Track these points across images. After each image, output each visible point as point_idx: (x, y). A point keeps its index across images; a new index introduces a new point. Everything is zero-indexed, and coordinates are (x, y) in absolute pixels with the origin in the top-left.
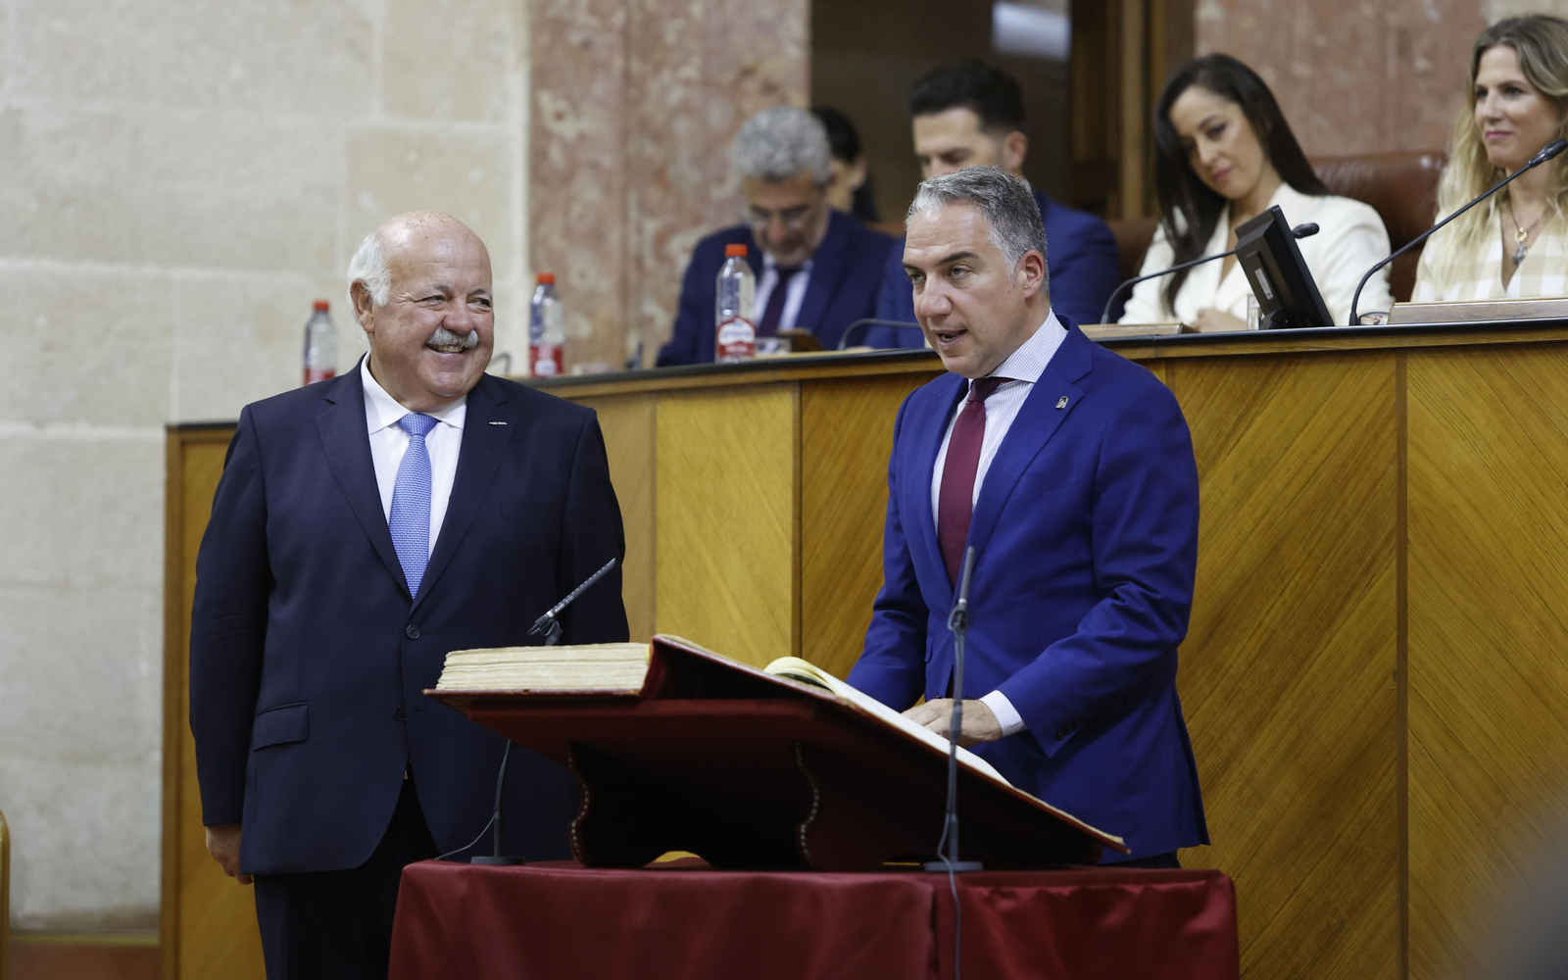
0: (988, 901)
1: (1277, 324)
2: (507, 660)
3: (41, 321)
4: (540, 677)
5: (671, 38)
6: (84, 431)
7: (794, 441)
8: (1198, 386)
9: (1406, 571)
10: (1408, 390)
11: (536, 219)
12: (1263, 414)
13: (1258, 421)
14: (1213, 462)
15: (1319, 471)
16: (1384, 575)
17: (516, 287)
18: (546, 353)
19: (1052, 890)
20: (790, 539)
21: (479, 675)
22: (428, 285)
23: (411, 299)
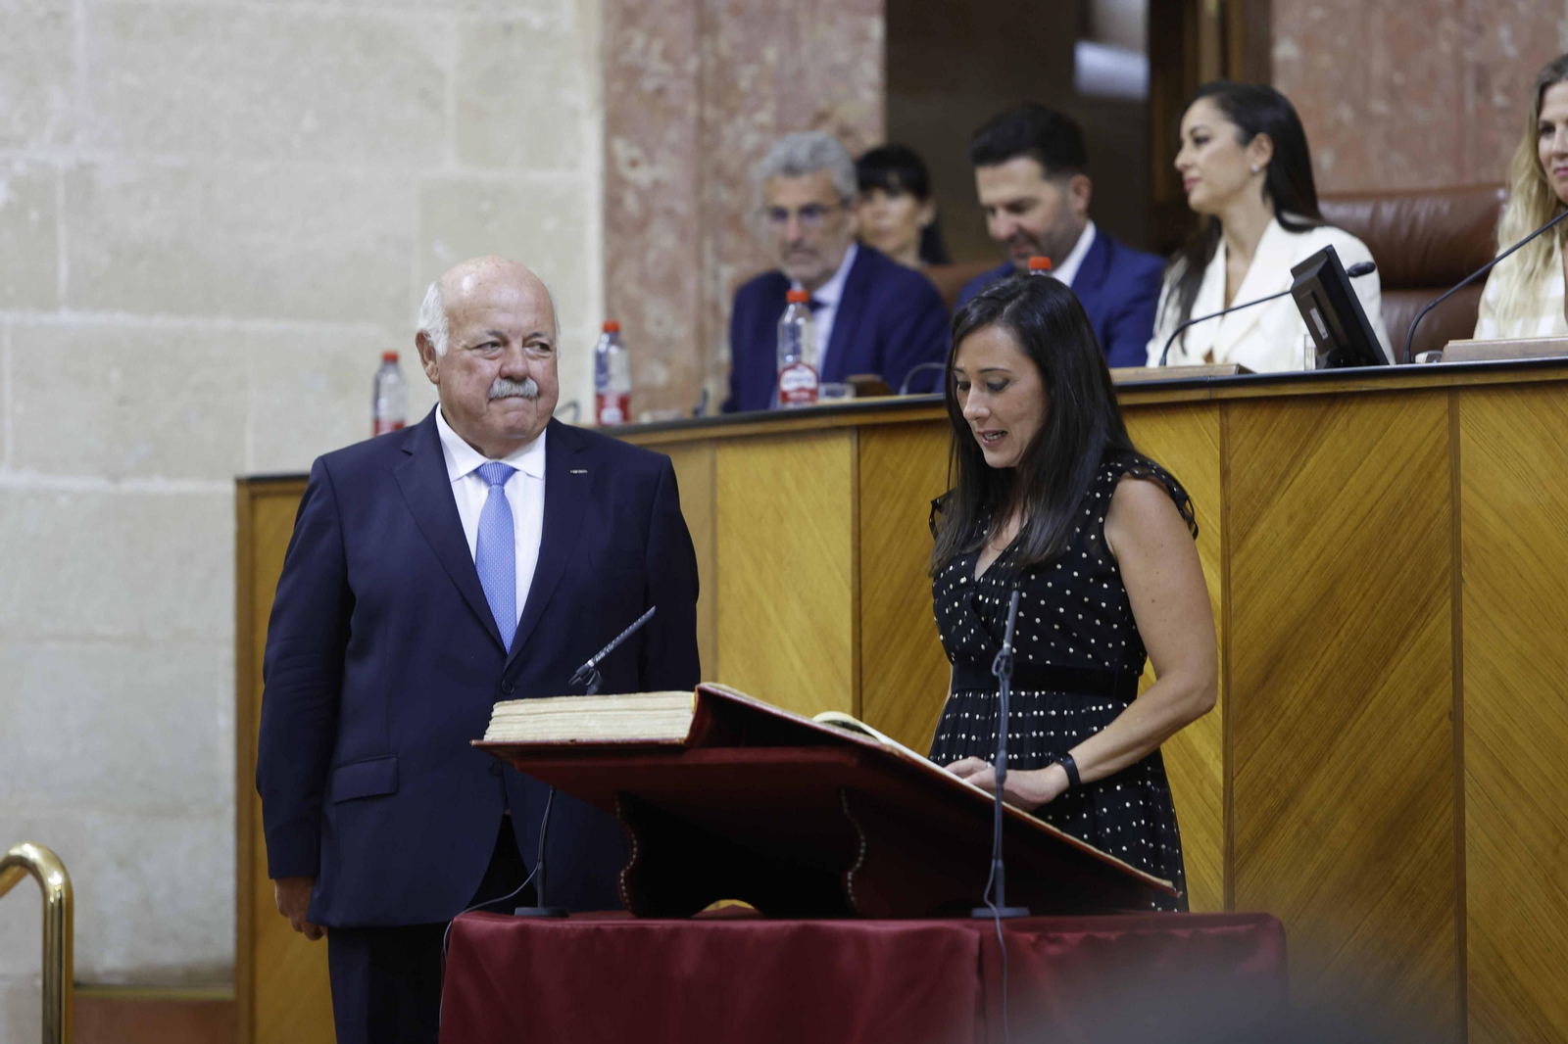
0: (1034, 946)
1: (1332, 363)
2: (555, 710)
3: (115, 375)
4: (586, 727)
5: (744, 83)
6: (158, 485)
7: (853, 489)
8: (1252, 427)
9: (1461, 611)
10: (1461, 428)
11: (611, 267)
12: (1316, 456)
13: (1313, 461)
14: (1268, 503)
15: (1373, 511)
16: (1439, 614)
17: (594, 337)
18: (611, 401)
19: (1099, 936)
20: (849, 584)
21: (526, 725)
22: (481, 331)
23: (466, 347)
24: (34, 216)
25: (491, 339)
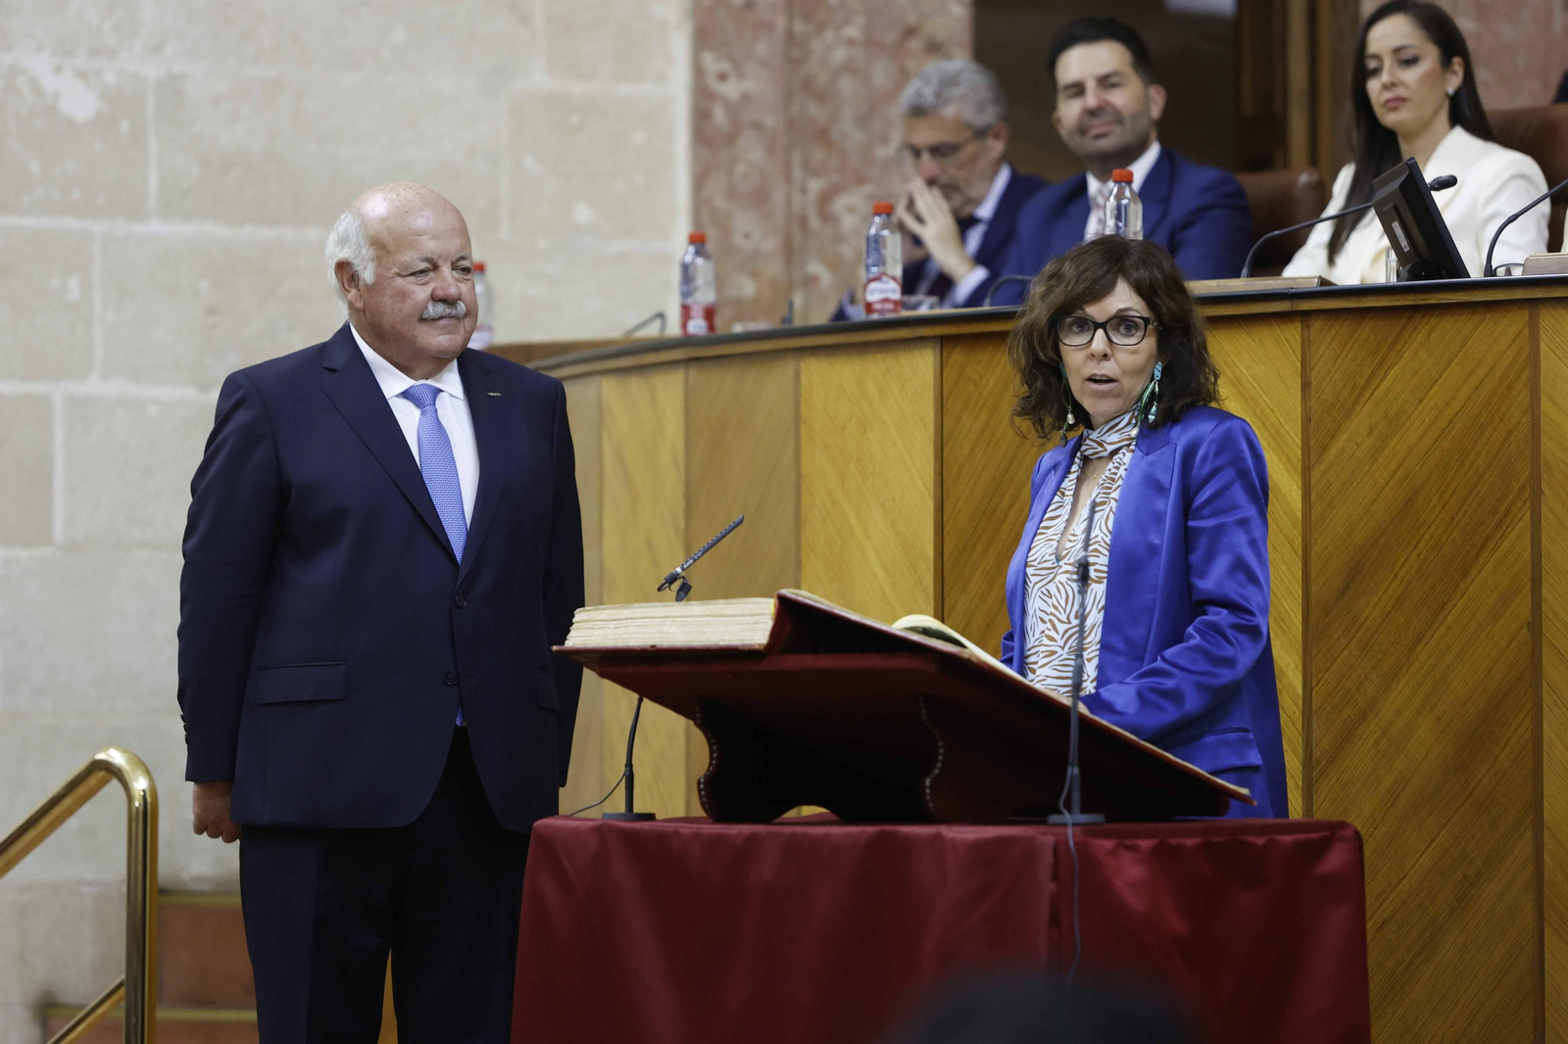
0: (1113, 855)
1: (1413, 276)
2: (635, 616)
3: (204, 285)
4: (667, 633)
7: (935, 397)
8: (1333, 339)
9: (1540, 522)
10: (1541, 342)
11: (700, 180)
12: (1395, 368)
13: (1393, 373)
14: (1348, 414)
15: (1452, 423)
16: (1518, 527)
17: (680, 248)
18: (697, 312)
19: (1173, 841)
20: (932, 495)
21: (608, 631)
22: (413, 258)
23: (399, 275)
24: (125, 125)
25: (423, 265)
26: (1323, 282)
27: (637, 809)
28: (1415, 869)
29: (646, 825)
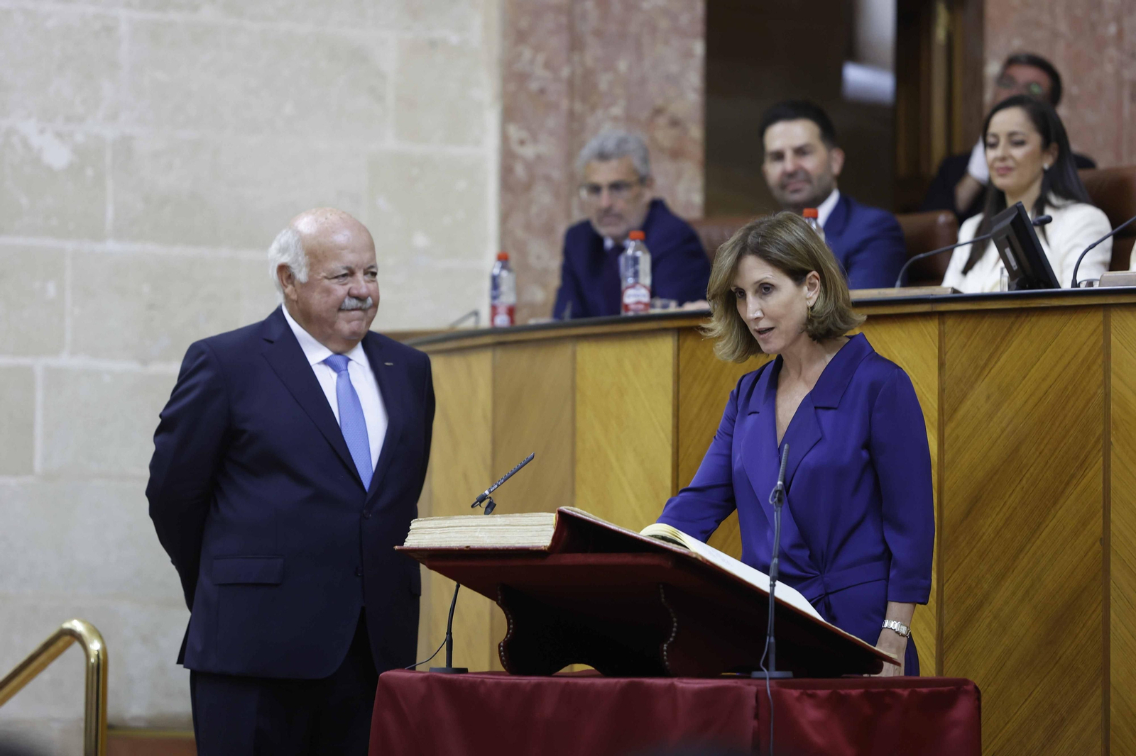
0: (798, 700)
1: (1020, 287)
2: (456, 526)
3: (146, 288)
4: (478, 537)
5: (603, 86)
7: (674, 372)
8: (962, 332)
9: (1110, 466)
10: (1113, 338)
11: (505, 216)
12: (1007, 353)
13: (1004, 357)
14: (972, 386)
15: (1048, 393)
16: (1094, 468)
17: (490, 264)
18: (502, 310)
19: (842, 692)
20: (670, 442)
21: (435, 536)
22: (337, 266)
23: (326, 278)
24: (90, 172)
25: (345, 272)
26: (955, 291)
27: (455, 665)
28: (1016, 716)
29: (461, 676)
